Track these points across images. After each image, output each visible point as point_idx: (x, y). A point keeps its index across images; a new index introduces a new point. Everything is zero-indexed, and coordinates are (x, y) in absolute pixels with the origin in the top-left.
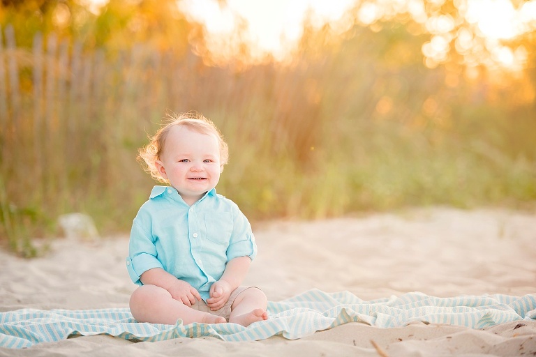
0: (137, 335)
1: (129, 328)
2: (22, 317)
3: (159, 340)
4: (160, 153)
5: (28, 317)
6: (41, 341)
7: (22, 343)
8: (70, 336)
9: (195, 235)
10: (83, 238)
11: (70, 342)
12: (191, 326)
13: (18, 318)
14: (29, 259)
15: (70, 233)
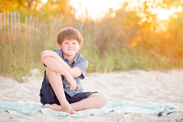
10: (37, 76)
14: (21, 83)
15: (33, 75)
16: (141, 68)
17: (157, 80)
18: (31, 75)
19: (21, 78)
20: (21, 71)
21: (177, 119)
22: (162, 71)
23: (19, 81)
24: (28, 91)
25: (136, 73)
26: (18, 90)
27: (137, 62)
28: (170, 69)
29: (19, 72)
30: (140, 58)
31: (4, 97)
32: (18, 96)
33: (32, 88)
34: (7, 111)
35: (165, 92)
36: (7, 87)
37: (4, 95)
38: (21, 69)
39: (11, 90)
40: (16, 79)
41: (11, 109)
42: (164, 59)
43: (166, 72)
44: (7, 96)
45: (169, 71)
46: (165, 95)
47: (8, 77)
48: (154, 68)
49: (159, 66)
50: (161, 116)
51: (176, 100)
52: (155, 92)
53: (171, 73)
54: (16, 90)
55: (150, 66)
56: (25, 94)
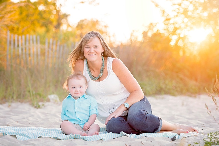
0: (59, 138)
1: (57, 135)
2: (27, 129)
3: (65, 140)
4: (67, 85)
5: (29, 129)
6: (31, 138)
7: (25, 138)
8: (39, 137)
9: (77, 108)
10: (55, 102)
11: (39, 139)
12: (74, 135)
13: (26, 130)
14: (37, 108)
15: (51, 100)
16: (168, 92)
17: (183, 105)
18: (48, 100)
19: (37, 104)
20: (38, 97)
21: (191, 143)
22: (190, 96)
23: (36, 107)
24: (42, 117)
25: (163, 98)
26: (33, 116)
27: (163, 86)
28: (199, 94)
29: (37, 98)
30: (167, 82)
31: (16, 122)
32: (30, 122)
33: (48, 113)
34: (15, 136)
35: (187, 117)
36: (22, 113)
37: (16, 121)
38: (38, 94)
39: (25, 116)
40: (32, 105)
41: (19, 134)
42: (192, 83)
43: (195, 97)
44: (19, 121)
45: (198, 96)
46: (187, 120)
47: (25, 103)
48: (181, 92)
49: (188, 90)
50: (175, 140)
51: (196, 124)
52: (176, 117)
53: (199, 98)
54: (30, 116)
55: (177, 91)
56: (39, 120)
